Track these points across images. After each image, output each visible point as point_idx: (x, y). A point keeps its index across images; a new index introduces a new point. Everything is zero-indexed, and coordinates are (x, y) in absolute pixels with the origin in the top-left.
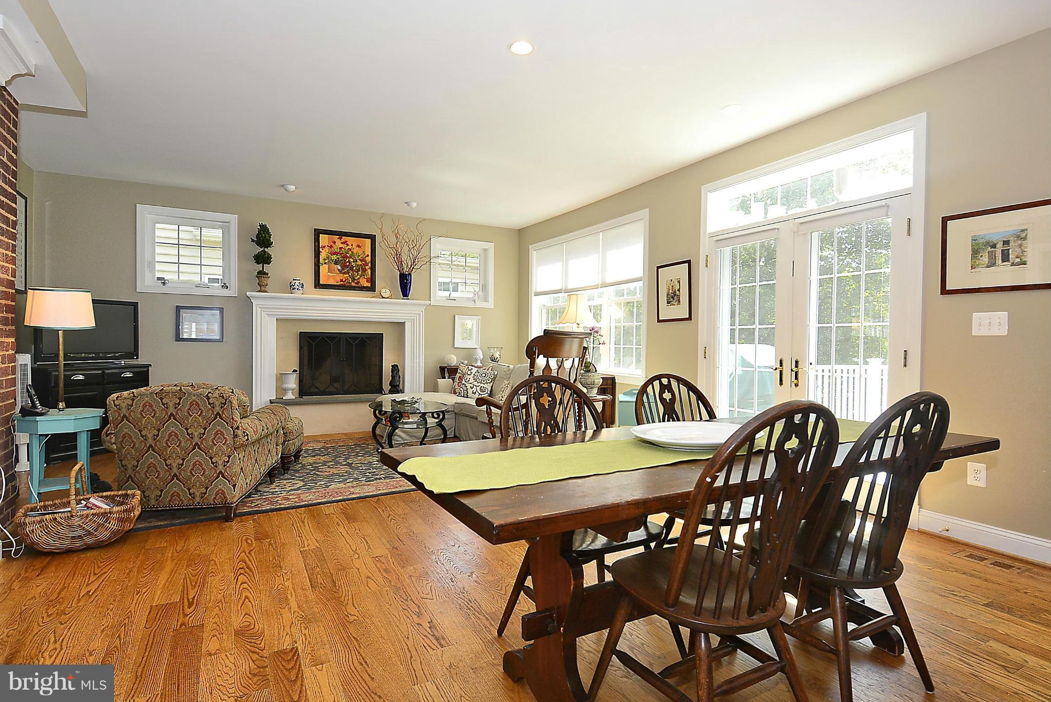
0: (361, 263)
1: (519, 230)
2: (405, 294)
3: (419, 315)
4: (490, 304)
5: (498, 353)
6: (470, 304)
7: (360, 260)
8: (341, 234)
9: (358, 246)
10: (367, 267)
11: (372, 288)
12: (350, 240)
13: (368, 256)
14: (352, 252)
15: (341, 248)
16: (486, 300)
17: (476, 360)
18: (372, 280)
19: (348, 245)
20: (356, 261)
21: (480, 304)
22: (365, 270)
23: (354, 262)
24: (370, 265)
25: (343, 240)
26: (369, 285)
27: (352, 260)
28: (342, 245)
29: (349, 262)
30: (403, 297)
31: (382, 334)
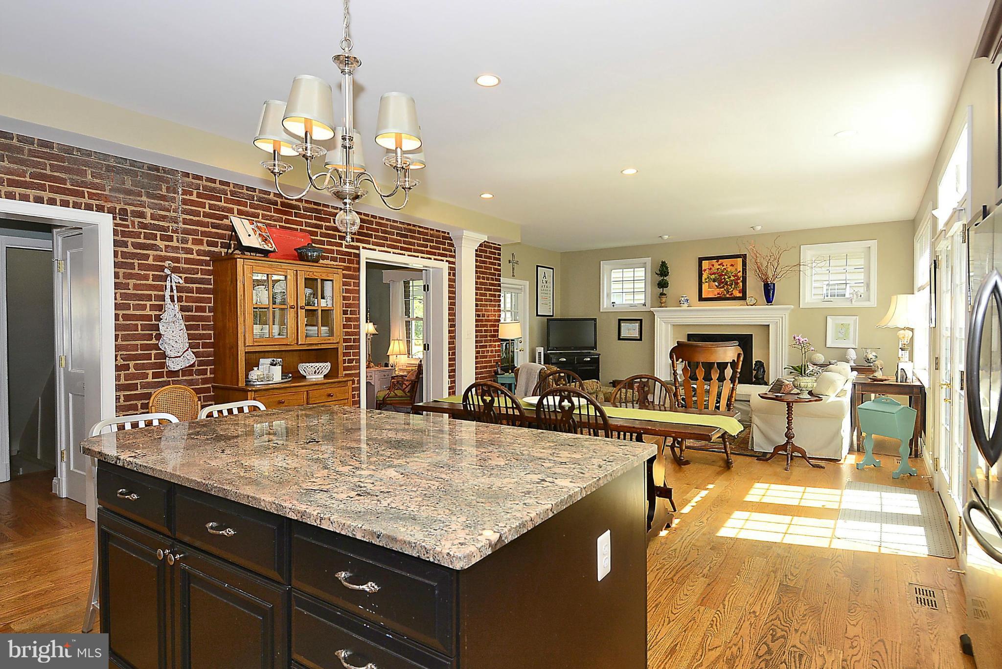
0: (734, 278)
2: (769, 300)
3: (782, 318)
4: (872, 304)
6: (847, 305)
7: (733, 276)
8: (718, 258)
9: (732, 265)
10: (739, 281)
11: (744, 298)
12: (725, 261)
13: (740, 272)
14: (727, 271)
15: (718, 269)
16: (867, 299)
18: (744, 291)
19: (723, 266)
20: (730, 277)
22: (737, 283)
23: (728, 278)
24: (741, 279)
25: (719, 263)
26: (741, 295)
27: (726, 277)
28: (719, 267)
29: (724, 279)
30: (768, 303)
31: (752, 335)
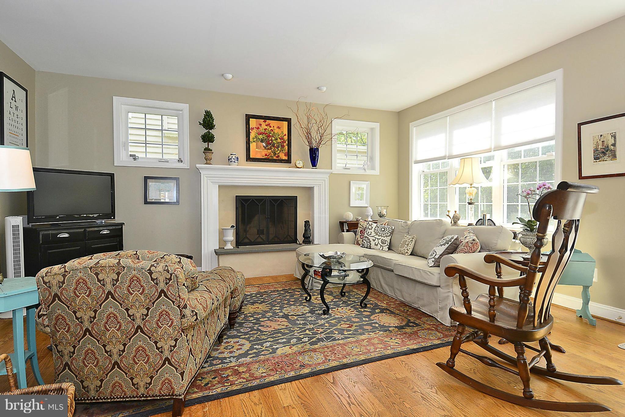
0: (280, 141)
1: (399, 112)
2: (314, 163)
3: (325, 180)
4: (377, 172)
5: (385, 210)
6: (362, 172)
7: (280, 138)
8: (266, 118)
9: (278, 128)
10: (285, 144)
11: (289, 161)
12: (273, 123)
13: (285, 135)
14: (274, 133)
15: (265, 129)
16: (373, 168)
17: (368, 216)
18: (289, 154)
19: (270, 127)
20: (277, 139)
21: (369, 172)
22: (283, 146)
23: (275, 140)
24: (287, 142)
25: (267, 123)
26: (286, 158)
27: (273, 139)
28: (266, 127)
29: (272, 140)
30: (313, 167)
31: (297, 196)
